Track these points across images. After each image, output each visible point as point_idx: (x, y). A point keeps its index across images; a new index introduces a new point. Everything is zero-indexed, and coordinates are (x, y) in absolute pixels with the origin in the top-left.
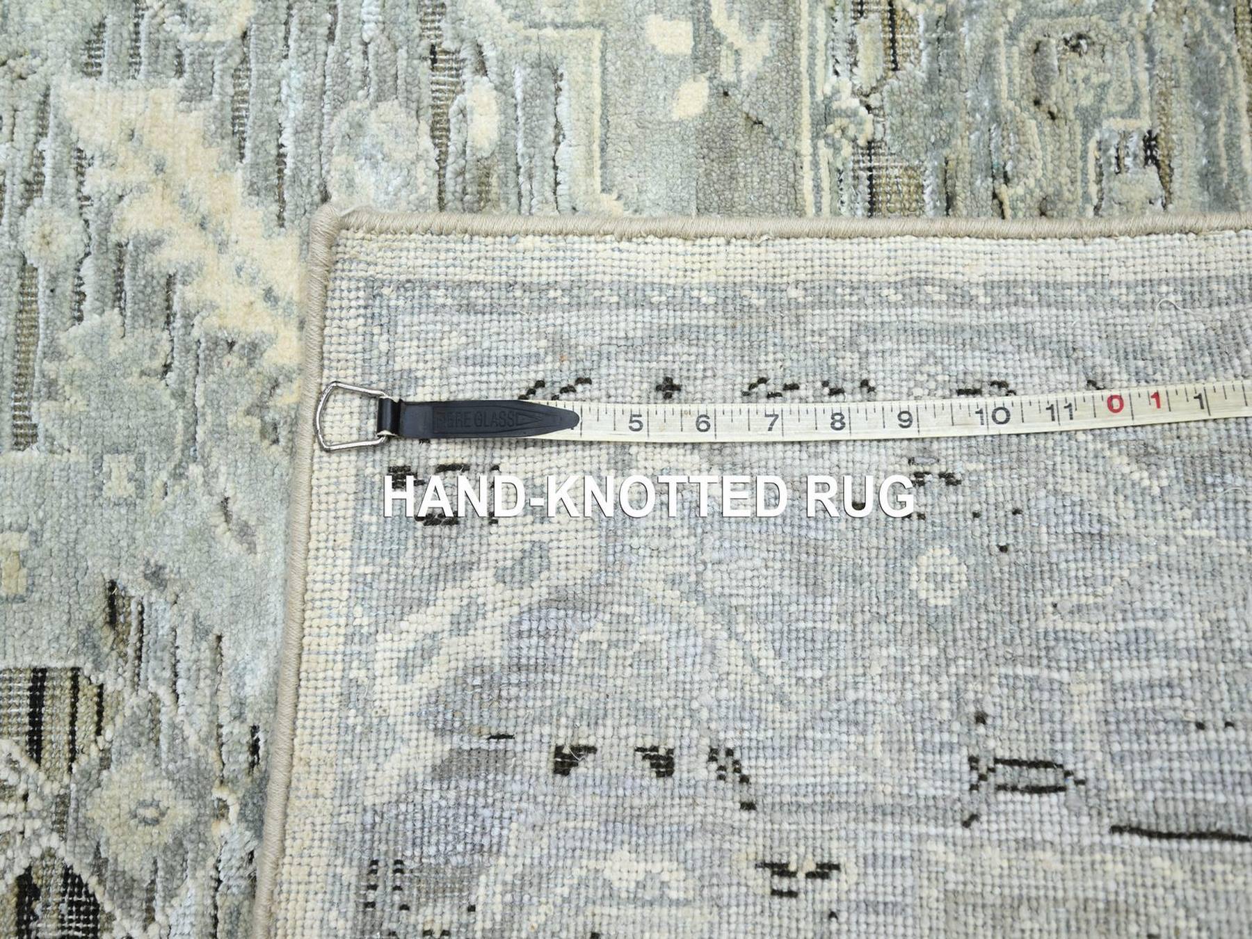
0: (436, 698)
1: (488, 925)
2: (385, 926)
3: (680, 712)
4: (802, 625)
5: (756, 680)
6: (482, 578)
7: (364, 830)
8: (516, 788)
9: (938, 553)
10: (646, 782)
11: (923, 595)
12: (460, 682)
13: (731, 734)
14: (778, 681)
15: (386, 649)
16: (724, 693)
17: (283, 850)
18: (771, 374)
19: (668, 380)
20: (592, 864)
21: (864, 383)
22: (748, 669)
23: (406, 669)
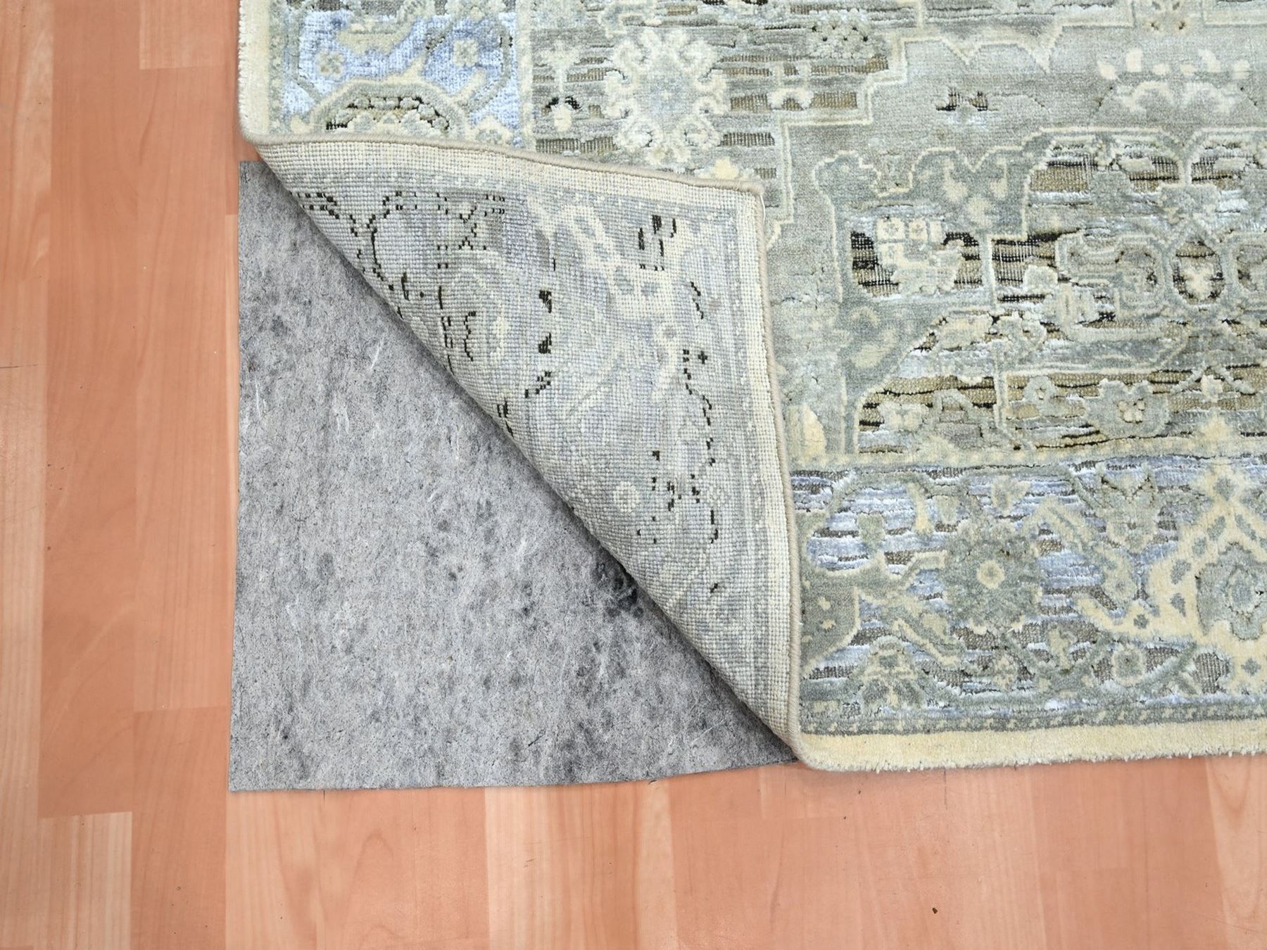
0: (568, 234)
1: (478, 257)
2: (479, 205)
3: (566, 357)
4: (604, 422)
5: (580, 397)
6: (617, 260)
7: (517, 195)
8: (534, 271)
9: (637, 497)
10: (537, 338)
11: (618, 488)
12: (575, 247)
13: (557, 383)
14: (580, 409)
15: (587, 211)
16: (574, 379)
17: (508, 157)
18: (713, 411)
19: (706, 358)
20: (503, 310)
21: (713, 461)
22: (585, 393)
23: (579, 220)
